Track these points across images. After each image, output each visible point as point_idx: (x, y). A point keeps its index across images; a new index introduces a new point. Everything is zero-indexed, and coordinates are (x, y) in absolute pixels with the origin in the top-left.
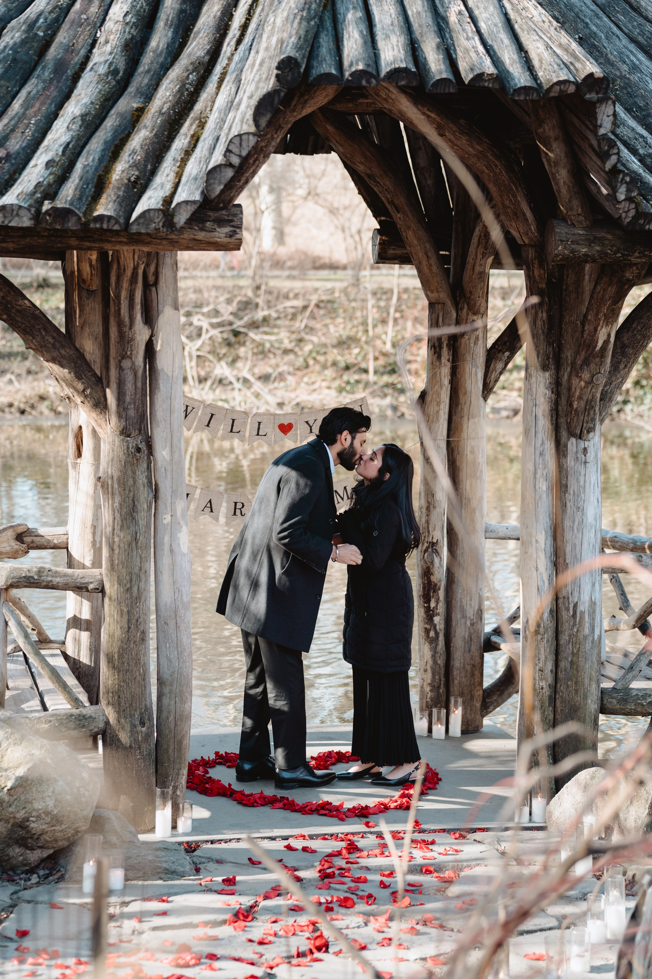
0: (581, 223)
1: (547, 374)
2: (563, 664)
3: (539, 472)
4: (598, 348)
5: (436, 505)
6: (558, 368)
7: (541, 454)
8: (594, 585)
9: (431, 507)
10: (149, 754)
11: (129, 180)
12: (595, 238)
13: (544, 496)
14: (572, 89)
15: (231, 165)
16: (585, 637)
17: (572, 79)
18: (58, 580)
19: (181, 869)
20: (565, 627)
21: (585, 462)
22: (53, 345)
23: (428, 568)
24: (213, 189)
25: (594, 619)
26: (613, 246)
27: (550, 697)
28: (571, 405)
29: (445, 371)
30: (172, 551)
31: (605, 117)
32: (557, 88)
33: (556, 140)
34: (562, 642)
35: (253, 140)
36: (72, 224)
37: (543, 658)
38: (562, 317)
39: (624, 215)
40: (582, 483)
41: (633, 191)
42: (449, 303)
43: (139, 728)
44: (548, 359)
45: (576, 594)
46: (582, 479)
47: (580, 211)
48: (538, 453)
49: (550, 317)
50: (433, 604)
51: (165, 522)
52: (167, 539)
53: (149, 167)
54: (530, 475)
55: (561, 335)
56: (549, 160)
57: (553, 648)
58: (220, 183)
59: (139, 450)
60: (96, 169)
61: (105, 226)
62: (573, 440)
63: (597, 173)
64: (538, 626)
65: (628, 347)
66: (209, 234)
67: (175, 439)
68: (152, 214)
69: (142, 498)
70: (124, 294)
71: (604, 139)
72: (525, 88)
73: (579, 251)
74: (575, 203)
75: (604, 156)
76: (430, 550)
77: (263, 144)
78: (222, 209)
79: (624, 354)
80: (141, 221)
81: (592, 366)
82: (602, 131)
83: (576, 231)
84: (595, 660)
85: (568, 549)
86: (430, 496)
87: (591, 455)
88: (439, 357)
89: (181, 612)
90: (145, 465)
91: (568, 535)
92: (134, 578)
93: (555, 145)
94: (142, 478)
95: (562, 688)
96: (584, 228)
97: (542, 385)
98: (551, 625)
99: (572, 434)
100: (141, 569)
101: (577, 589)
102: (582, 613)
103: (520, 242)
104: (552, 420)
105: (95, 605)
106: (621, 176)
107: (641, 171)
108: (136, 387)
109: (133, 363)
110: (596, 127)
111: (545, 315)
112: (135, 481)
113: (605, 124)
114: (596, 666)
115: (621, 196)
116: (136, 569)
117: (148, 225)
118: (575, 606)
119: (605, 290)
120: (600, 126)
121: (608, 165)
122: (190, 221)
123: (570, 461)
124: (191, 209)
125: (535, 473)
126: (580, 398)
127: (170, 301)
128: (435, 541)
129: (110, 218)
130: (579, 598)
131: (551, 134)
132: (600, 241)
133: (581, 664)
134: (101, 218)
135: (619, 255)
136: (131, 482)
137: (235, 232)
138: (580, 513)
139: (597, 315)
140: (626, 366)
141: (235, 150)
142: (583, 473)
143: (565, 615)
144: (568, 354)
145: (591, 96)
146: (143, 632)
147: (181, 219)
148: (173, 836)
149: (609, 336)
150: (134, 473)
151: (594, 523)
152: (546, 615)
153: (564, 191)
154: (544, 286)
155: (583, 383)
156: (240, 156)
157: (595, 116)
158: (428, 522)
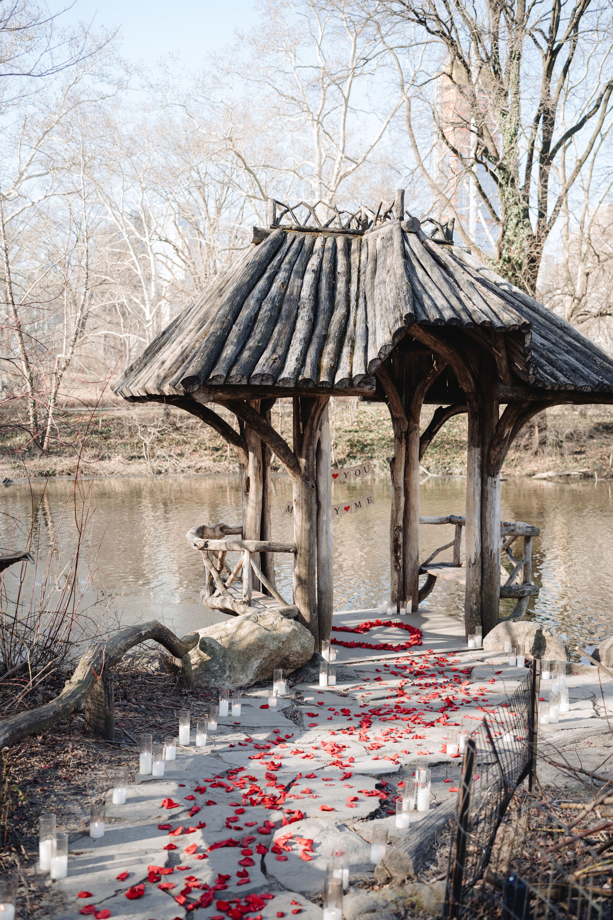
0: (509, 383)
1: (480, 449)
2: (485, 577)
3: (476, 493)
4: (504, 437)
6: (483, 447)
7: (476, 484)
9: (398, 510)
10: (317, 626)
11: (330, 365)
13: (478, 503)
14: (517, 327)
15: (380, 358)
17: (518, 324)
18: (277, 547)
21: (495, 487)
23: (397, 538)
24: (371, 369)
27: (480, 592)
28: (489, 463)
29: (404, 449)
31: (528, 340)
33: (503, 349)
34: (485, 567)
35: (391, 348)
36: (311, 386)
37: (477, 575)
38: (484, 424)
40: (494, 497)
41: (535, 371)
42: (405, 419)
44: (479, 442)
45: (491, 546)
46: (494, 495)
47: (509, 378)
50: (399, 554)
51: (324, 519)
52: (324, 527)
53: (337, 359)
54: (472, 494)
56: (499, 357)
57: (481, 570)
58: (374, 366)
59: (313, 487)
60: (316, 361)
62: (490, 478)
63: (520, 363)
64: (476, 560)
66: (362, 389)
67: (329, 481)
68: (343, 380)
69: (314, 509)
70: (317, 416)
71: (526, 349)
72: (501, 326)
73: (508, 396)
74: (507, 375)
75: (526, 356)
80: (340, 383)
82: (526, 345)
83: (506, 387)
85: (488, 526)
87: (498, 484)
88: (401, 443)
89: (330, 560)
90: (315, 494)
91: (488, 520)
93: (502, 351)
94: (314, 500)
95: (485, 587)
96: (510, 386)
97: (476, 454)
98: (481, 560)
99: (489, 475)
102: (494, 554)
103: (466, 391)
104: (481, 469)
106: (531, 364)
108: (313, 458)
109: (314, 447)
110: (524, 343)
111: (478, 423)
112: (312, 500)
113: (528, 342)
115: (531, 373)
117: (342, 385)
118: (491, 551)
121: (527, 359)
122: (359, 383)
123: (488, 487)
124: (361, 378)
125: (474, 493)
126: (494, 459)
127: (326, 418)
128: (400, 525)
129: (326, 382)
130: (493, 547)
132: (518, 391)
133: (492, 576)
134: (323, 382)
136: (310, 501)
139: (505, 423)
141: (383, 352)
142: (494, 492)
143: (486, 555)
144: (488, 440)
147: (356, 382)
149: (509, 432)
150: (311, 497)
152: (478, 556)
153: (503, 370)
155: (496, 453)
156: (384, 354)
157: (524, 339)
158: (396, 517)
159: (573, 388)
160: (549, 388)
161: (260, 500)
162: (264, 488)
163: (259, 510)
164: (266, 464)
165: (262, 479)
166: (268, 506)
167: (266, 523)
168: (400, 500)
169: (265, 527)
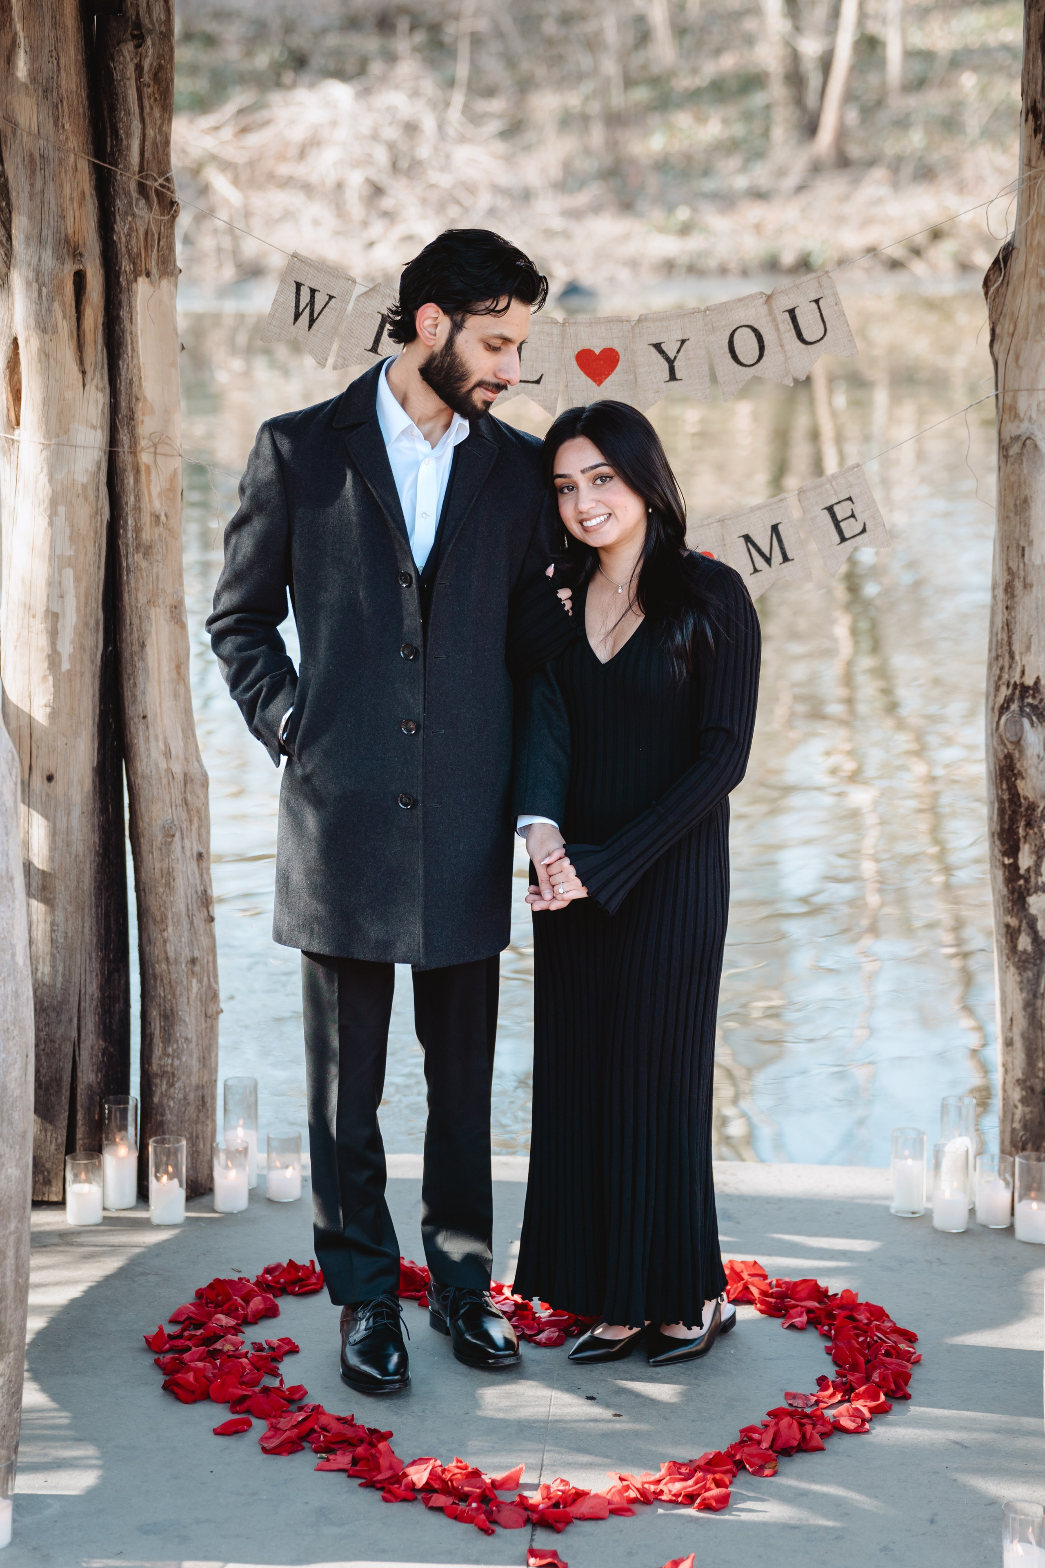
5: (1033, 578)
9: (1018, 584)
23: (1009, 757)
50: (1022, 861)
76: (1014, 707)
86: (1014, 553)
105: (62, 824)
128: (1029, 681)
158: (1008, 626)
161: (82, 478)
162: (114, 408)
163: (74, 537)
164: (126, 265)
165: (95, 351)
166: (146, 519)
167: (130, 617)
168: (1026, 524)
169: (131, 638)
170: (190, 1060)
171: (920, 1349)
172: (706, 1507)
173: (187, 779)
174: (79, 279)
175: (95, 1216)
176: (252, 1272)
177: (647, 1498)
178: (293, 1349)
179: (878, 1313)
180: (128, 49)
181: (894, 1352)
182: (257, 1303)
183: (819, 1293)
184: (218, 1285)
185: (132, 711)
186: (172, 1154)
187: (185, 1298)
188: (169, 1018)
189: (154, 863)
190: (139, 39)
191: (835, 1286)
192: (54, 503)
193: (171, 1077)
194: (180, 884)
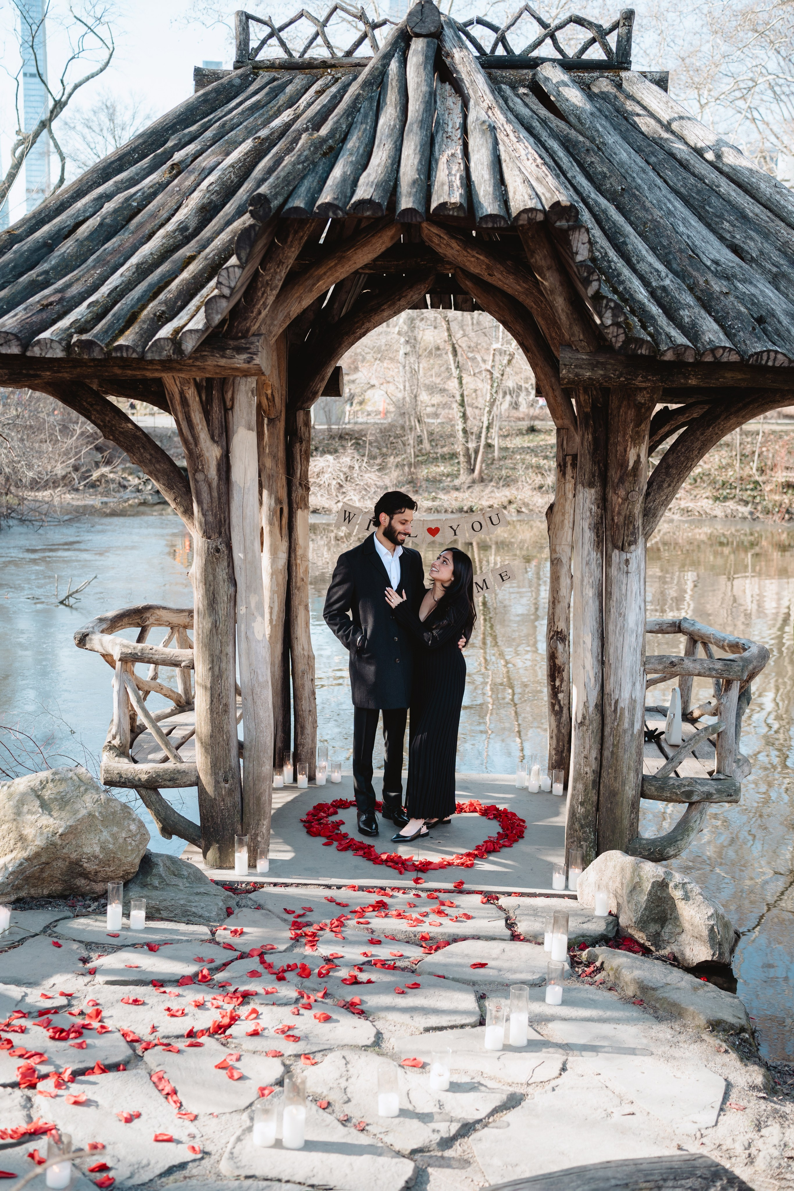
0: (584, 348)
1: (593, 491)
2: (607, 753)
3: (586, 580)
4: (630, 468)
5: (560, 600)
6: (604, 485)
7: (587, 564)
8: (634, 684)
9: (556, 602)
10: (234, 806)
11: (155, 315)
12: (598, 362)
13: (591, 601)
14: (540, 217)
15: (224, 296)
16: (625, 731)
17: (540, 207)
18: (157, 657)
19: (207, 914)
20: (608, 720)
21: (627, 573)
22: (150, 460)
23: (553, 652)
24: (213, 318)
25: (633, 715)
26: (615, 370)
27: (594, 781)
28: (613, 520)
30: (247, 638)
31: (580, 244)
32: (525, 216)
33: (548, 269)
34: (606, 733)
35: (238, 272)
36: (96, 354)
37: (587, 747)
38: (607, 439)
39: (614, 340)
40: (624, 591)
41: (618, 317)
42: (572, 429)
43: (223, 784)
44: (594, 476)
45: (617, 692)
46: (624, 588)
47: (581, 337)
48: (584, 562)
49: (595, 439)
50: (557, 683)
51: (242, 612)
52: (243, 627)
53: (179, 303)
55: (607, 455)
56: (546, 289)
57: (598, 738)
58: (217, 313)
59: (218, 550)
60: (132, 307)
61: (125, 355)
62: (616, 552)
64: (584, 718)
65: (672, 467)
66: (229, 361)
67: (248, 543)
68: (162, 342)
69: (222, 592)
71: (582, 266)
72: (491, 215)
73: (583, 375)
74: (576, 329)
75: (584, 282)
76: (555, 638)
77: (268, 278)
78: (241, 338)
79: (667, 474)
80: (154, 349)
81: (627, 484)
82: (579, 258)
83: (579, 356)
84: (634, 752)
86: (555, 592)
87: (633, 566)
88: (564, 475)
89: (258, 690)
90: (226, 564)
92: (215, 659)
93: (548, 274)
94: (222, 574)
95: (604, 774)
96: (587, 354)
97: (588, 501)
98: (597, 718)
99: (615, 546)
100: (221, 652)
101: (618, 687)
102: (622, 709)
104: (597, 533)
106: (605, 302)
107: (646, 301)
108: (211, 497)
109: (206, 476)
110: (573, 254)
111: (590, 436)
112: (215, 577)
113: (581, 251)
114: (634, 757)
115: (608, 322)
116: (217, 652)
117: (160, 352)
118: (617, 702)
119: (626, 413)
120: (577, 253)
121: (590, 291)
123: (614, 571)
124: (197, 337)
125: (582, 581)
126: (619, 513)
127: (243, 422)
128: (558, 630)
129: (127, 347)
130: (620, 695)
131: (543, 263)
132: (603, 365)
133: (621, 754)
134: (120, 347)
135: (622, 379)
136: (211, 577)
137: (252, 359)
138: (621, 618)
139: (624, 436)
140: (669, 485)
141: (225, 282)
142: (625, 582)
143: (609, 710)
145: (562, 224)
146: (226, 705)
147: (189, 345)
148: (249, 875)
149: (639, 456)
150: (214, 570)
151: (635, 628)
152: (591, 709)
153: (563, 317)
154: (589, 410)
155: (620, 500)
156: (229, 287)
157: (568, 243)
158: (553, 614)
159: (734, 358)
160: (669, 356)
161: (280, 567)
162: (290, 547)
163: (278, 585)
164: (295, 506)
165: (285, 531)
166: (299, 580)
167: (293, 609)
168: (559, 584)
169: (293, 615)
170: (309, 740)
171: (526, 824)
172: (467, 866)
173: (309, 657)
174: (281, 510)
175: (282, 785)
176: (329, 802)
177: (450, 864)
178: (343, 823)
179: (514, 815)
180: (298, 445)
181: (519, 825)
182: (331, 810)
183: (497, 809)
184: (319, 805)
185: (293, 636)
186: (303, 769)
187: (310, 808)
188: (303, 728)
189: (299, 682)
190: (301, 442)
191: (501, 807)
192: (272, 575)
193: (303, 745)
194: (306, 688)
